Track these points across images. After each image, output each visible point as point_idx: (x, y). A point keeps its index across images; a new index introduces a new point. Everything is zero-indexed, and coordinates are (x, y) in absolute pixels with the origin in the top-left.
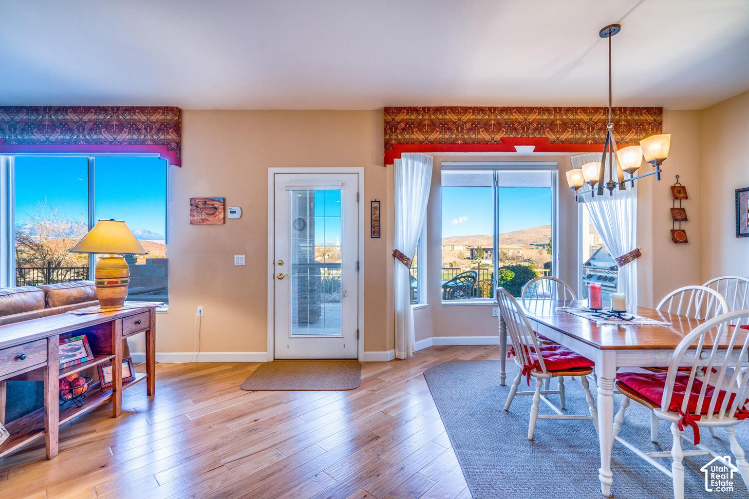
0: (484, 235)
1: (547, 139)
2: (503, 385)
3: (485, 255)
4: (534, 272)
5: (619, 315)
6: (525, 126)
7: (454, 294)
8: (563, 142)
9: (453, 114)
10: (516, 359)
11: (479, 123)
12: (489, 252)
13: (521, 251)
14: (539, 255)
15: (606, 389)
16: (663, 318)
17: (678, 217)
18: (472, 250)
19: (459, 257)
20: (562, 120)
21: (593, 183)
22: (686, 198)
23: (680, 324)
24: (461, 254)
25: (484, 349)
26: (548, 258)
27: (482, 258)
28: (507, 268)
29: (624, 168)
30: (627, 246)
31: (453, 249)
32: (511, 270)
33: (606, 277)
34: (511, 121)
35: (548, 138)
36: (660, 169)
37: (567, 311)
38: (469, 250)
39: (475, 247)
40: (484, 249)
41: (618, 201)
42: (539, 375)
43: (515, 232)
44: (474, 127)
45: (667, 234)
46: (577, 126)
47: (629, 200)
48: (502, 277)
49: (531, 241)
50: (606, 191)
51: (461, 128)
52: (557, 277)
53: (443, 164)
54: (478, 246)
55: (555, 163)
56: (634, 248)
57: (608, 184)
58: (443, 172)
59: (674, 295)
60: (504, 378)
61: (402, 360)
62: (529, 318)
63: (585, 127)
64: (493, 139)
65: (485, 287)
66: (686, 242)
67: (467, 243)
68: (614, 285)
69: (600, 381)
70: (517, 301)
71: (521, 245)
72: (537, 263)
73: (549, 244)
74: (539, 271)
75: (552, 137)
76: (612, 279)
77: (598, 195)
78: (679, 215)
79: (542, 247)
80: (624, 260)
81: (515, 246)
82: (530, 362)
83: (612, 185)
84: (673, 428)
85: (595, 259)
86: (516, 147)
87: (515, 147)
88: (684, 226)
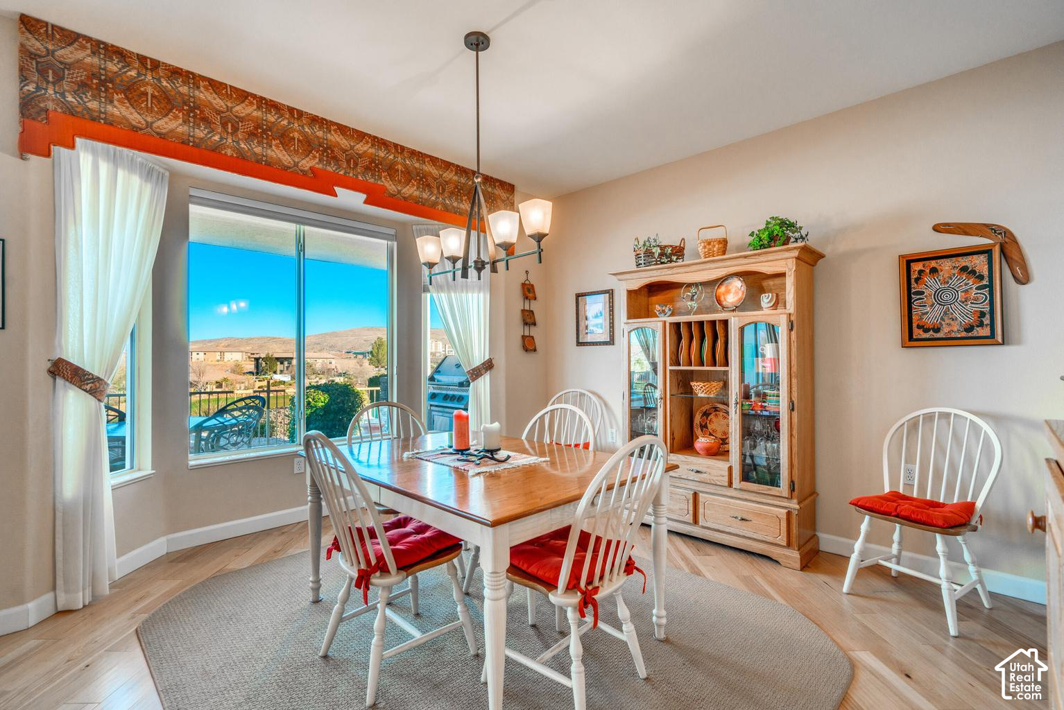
0: (278, 337)
1: (384, 188)
2: (317, 601)
3: (279, 367)
4: (358, 392)
5: (492, 455)
6: (351, 159)
7: (218, 440)
8: (406, 199)
9: (214, 94)
10: (342, 559)
11: (270, 129)
12: (286, 363)
13: (333, 362)
14: (359, 367)
15: (497, 590)
16: (531, 450)
17: (528, 320)
18: (257, 360)
19: (233, 371)
20: (405, 166)
21: (454, 260)
22: (535, 299)
23: (555, 458)
24: (237, 366)
25: (279, 535)
26: (372, 372)
27: (275, 372)
28: (317, 387)
29: (497, 242)
30: (479, 355)
31: (222, 358)
32: (323, 391)
33: (454, 396)
34: (329, 143)
35: (385, 186)
36: (541, 248)
37: (422, 457)
38: (253, 359)
39: (263, 356)
40: (277, 359)
41: (470, 295)
42: (386, 581)
43: (326, 334)
44: (259, 132)
45: (517, 342)
46: (423, 181)
47: (482, 295)
48: (309, 403)
49: (348, 348)
50: (472, 272)
51: (232, 126)
52: (395, 400)
53: (193, 192)
54: (268, 354)
55: (392, 232)
56: (487, 357)
57: (475, 262)
58: (195, 210)
59: (539, 418)
60: (316, 589)
61: (78, 610)
62: (365, 480)
63: (434, 185)
64: (296, 164)
65: (280, 420)
66: (535, 350)
67: (248, 348)
68: (463, 407)
69: (488, 578)
70: (339, 447)
71: (334, 352)
72: (357, 377)
73: (371, 352)
74: (363, 390)
75: (391, 187)
76: (460, 399)
77: (462, 277)
78: (528, 319)
79: (361, 357)
80: (476, 373)
81: (325, 354)
82: (368, 561)
83: (480, 266)
84: (571, 615)
85: (439, 372)
86: (338, 189)
87: (336, 188)
88: (534, 332)
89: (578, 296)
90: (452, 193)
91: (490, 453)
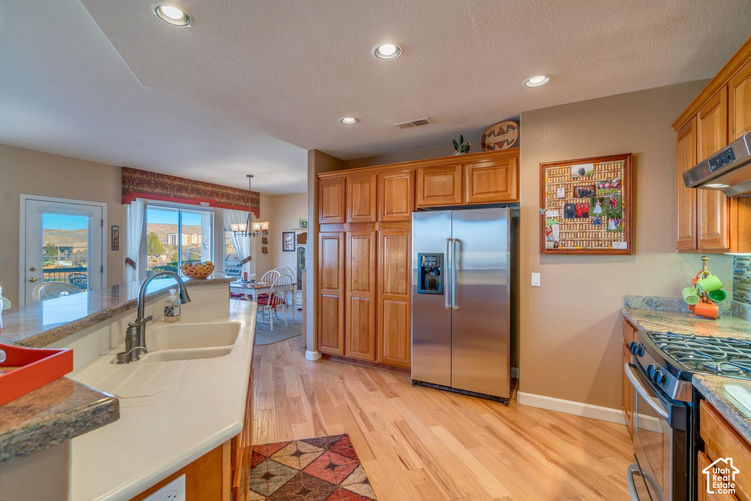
1: (215, 200)
6: (206, 192)
8: (222, 203)
11: (182, 187)
17: (265, 242)
20: (222, 192)
21: (243, 232)
22: (267, 234)
30: (246, 254)
33: (234, 270)
34: (199, 189)
44: (180, 189)
45: (261, 249)
46: (228, 196)
51: (173, 188)
56: (249, 255)
59: (266, 275)
63: (231, 197)
64: (189, 197)
66: (267, 253)
75: (217, 200)
76: (237, 271)
80: (245, 261)
83: (250, 234)
87: (201, 202)
88: (267, 246)
89: (283, 233)
90: (237, 199)
91: (253, 281)
